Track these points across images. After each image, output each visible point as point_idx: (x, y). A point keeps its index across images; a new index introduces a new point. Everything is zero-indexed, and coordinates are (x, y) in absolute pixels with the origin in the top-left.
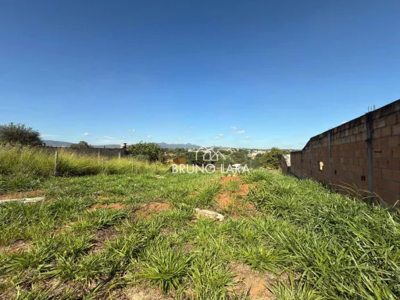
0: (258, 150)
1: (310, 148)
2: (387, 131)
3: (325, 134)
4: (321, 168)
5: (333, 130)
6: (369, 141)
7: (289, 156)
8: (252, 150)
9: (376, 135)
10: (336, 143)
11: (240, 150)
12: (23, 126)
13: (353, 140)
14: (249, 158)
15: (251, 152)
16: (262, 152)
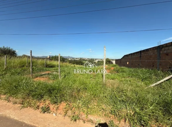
0: (98, 59)
1: (124, 58)
2: (143, 55)
3: (129, 54)
4: (128, 64)
5: (132, 54)
6: (140, 57)
7: (115, 61)
8: (96, 59)
9: (142, 55)
10: (132, 57)
11: (91, 59)
12: (9, 48)
13: (137, 56)
14: (95, 63)
15: (96, 60)
16: (100, 60)
